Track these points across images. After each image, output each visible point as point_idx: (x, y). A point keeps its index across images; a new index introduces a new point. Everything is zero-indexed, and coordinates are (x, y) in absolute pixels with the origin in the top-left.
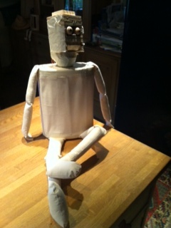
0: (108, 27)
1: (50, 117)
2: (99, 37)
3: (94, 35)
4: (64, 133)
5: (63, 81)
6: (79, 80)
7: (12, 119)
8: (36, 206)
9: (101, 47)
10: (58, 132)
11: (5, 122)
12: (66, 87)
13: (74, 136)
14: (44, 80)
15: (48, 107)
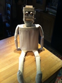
0: (52, 5)
1: (22, 43)
2: (48, 9)
3: (47, 8)
4: (27, 49)
5: (27, 32)
6: (33, 32)
7: (11, 42)
8: (13, 76)
9: (49, 13)
10: (25, 49)
11: (8, 43)
12: (28, 33)
13: (30, 50)
14: (20, 31)
15: (22, 40)
